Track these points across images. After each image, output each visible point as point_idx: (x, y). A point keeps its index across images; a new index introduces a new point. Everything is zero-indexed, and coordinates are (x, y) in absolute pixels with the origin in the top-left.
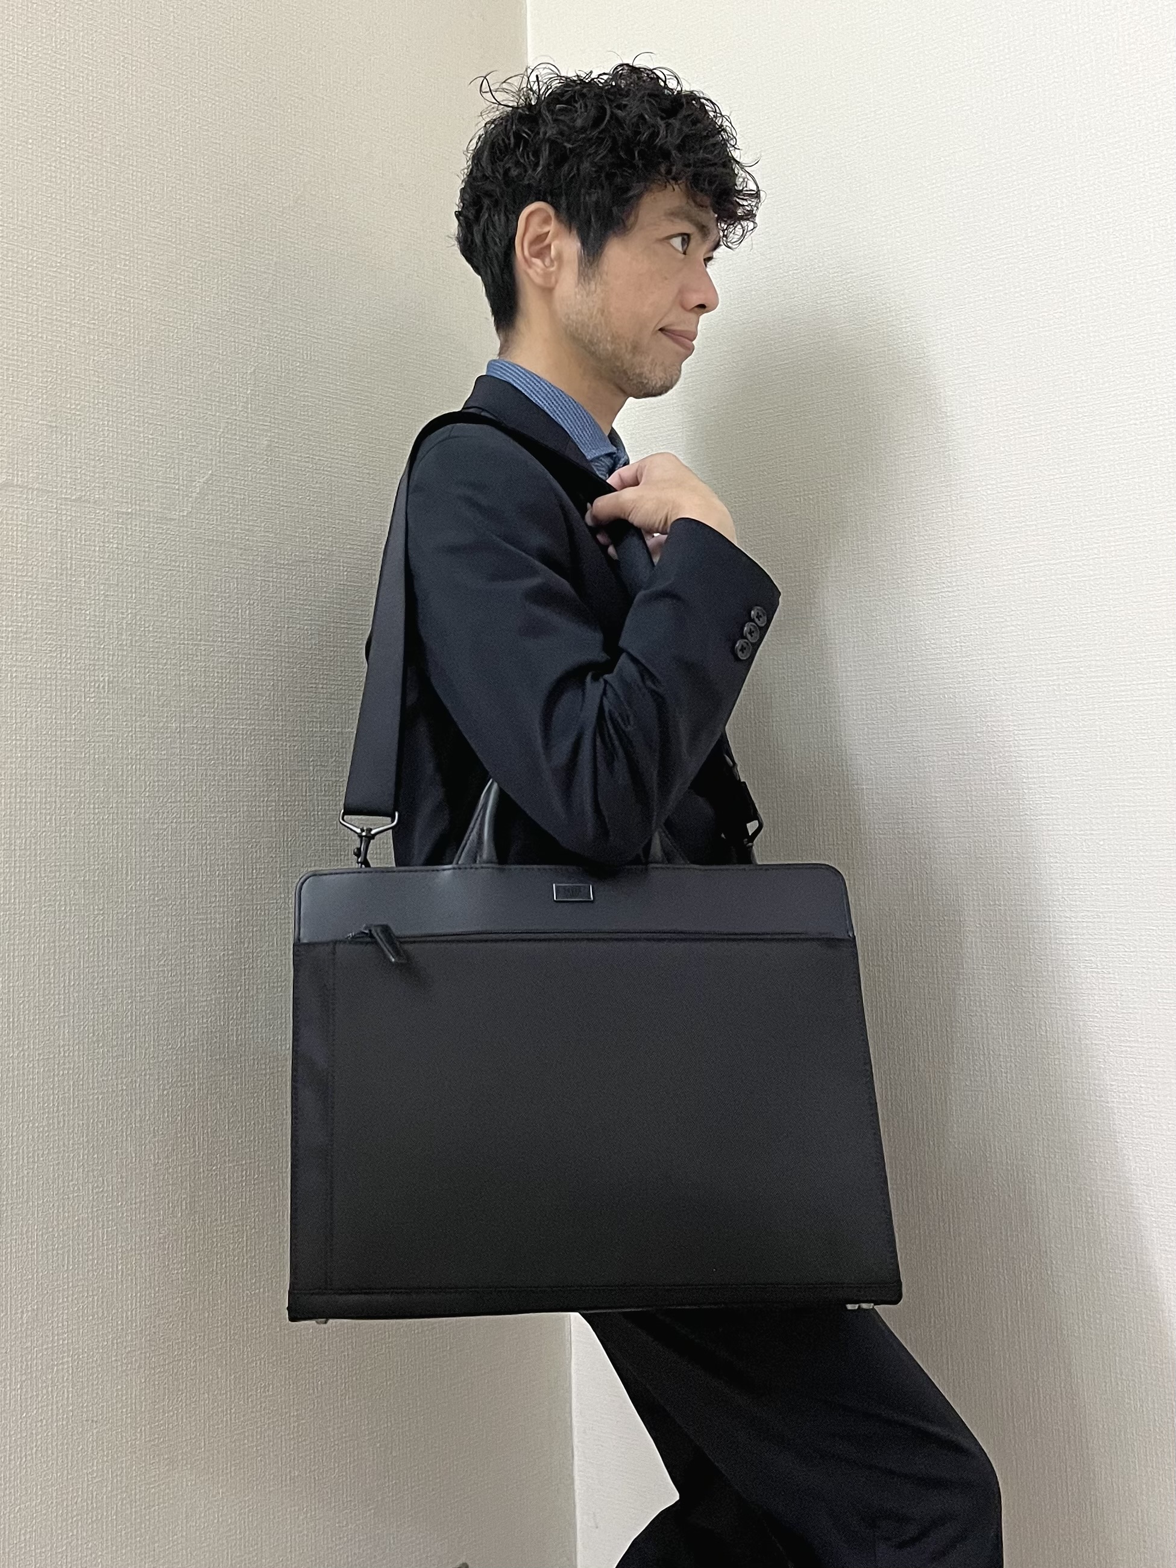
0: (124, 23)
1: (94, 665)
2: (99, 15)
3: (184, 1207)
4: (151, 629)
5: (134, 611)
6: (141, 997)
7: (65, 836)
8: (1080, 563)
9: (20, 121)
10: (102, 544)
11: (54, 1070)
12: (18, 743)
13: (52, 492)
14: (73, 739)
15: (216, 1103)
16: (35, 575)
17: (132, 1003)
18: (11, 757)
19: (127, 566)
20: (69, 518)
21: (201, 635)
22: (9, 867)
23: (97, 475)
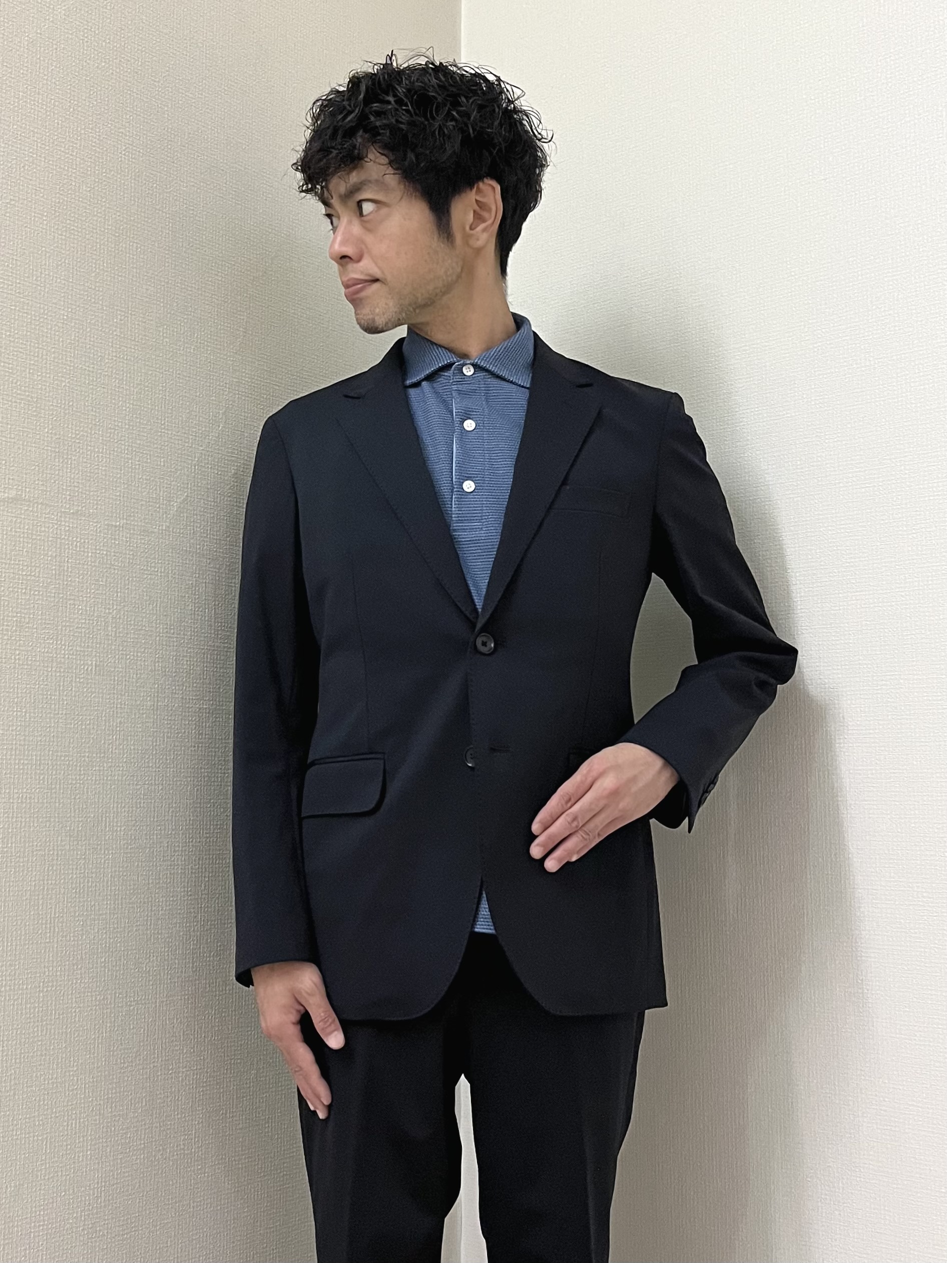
0: (127, 119)
1: (84, 651)
2: (106, 111)
3: (144, 1104)
4: (133, 622)
5: (119, 608)
6: (114, 928)
7: (55, 793)
8: (903, 594)
9: (37, 197)
10: (94, 551)
11: (39, 986)
12: (19, 714)
13: (54, 506)
14: (64, 713)
15: (174, 1018)
16: (37, 575)
17: (106, 933)
18: (13, 725)
19: (115, 569)
20: (67, 528)
21: (174, 629)
22: (8, 817)
23: (92, 493)
